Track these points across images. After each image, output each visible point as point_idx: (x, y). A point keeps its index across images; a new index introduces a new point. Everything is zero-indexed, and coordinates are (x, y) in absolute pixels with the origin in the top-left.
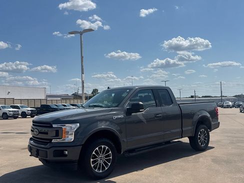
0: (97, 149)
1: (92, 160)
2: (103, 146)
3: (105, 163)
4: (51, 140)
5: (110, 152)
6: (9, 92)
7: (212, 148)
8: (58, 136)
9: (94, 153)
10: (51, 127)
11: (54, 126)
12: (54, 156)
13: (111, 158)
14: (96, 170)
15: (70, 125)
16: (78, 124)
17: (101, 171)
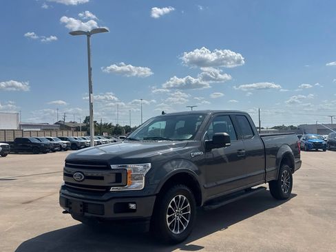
0: (174, 199)
1: (168, 216)
2: (180, 196)
3: (182, 219)
4: (109, 187)
5: (189, 205)
7: (295, 195)
8: (121, 182)
9: (170, 206)
10: (109, 168)
11: (113, 167)
12: (115, 212)
13: (189, 212)
14: (173, 231)
15: (135, 166)
16: (150, 164)
17: (178, 232)
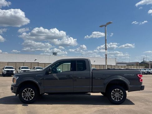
0: (26, 89)
1: (23, 94)
2: (29, 89)
3: (30, 97)
5: (33, 92)
6: (95, 61)
9: (24, 91)
13: (34, 95)
16: (18, 77)
17: (27, 100)
